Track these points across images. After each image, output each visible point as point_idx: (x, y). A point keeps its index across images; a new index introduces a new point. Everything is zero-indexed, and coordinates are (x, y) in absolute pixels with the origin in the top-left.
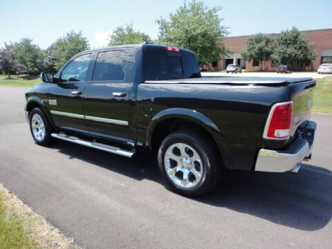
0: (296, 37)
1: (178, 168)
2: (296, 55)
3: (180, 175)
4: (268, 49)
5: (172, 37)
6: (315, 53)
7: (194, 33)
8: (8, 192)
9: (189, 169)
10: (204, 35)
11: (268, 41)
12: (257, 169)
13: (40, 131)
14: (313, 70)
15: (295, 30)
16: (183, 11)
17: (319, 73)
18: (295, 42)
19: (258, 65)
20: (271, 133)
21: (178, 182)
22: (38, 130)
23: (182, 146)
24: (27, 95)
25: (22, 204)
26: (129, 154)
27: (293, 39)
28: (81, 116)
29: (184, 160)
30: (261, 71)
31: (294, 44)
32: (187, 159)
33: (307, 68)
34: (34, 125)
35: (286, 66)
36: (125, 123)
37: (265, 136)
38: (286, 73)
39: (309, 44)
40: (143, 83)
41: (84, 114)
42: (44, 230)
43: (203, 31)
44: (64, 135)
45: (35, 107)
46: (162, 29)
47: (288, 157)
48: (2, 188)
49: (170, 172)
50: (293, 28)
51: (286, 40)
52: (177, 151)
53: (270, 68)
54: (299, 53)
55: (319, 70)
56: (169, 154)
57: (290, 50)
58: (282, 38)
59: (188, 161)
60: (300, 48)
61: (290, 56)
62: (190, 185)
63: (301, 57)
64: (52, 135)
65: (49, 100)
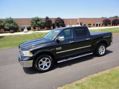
2: (14, 27)
4: (2, 24)
6: (21, 26)
14: (19, 31)
18: (12, 22)
28: (75, 49)
50: (10, 17)
51: (9, 21)
54: (15, 26)
55: (24, 31)
57: (11, 25)
58: (7, 21)
60: (15, 24)
63: (16, 27)
64: (58, 62)
65: (57, 48)
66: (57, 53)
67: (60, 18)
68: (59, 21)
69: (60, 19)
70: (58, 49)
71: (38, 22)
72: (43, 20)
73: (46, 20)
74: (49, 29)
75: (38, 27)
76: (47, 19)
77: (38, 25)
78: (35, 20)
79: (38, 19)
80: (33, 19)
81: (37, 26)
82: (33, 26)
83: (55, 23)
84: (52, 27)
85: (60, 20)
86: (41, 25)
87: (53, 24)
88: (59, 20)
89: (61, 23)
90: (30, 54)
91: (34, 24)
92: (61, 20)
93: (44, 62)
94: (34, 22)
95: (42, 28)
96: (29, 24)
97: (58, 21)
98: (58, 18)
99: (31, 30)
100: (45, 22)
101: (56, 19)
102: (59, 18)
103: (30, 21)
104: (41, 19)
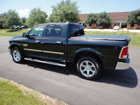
0: (106, 15)
1: (85, 70)
2: (106, 22)
3: (86, 72)
4: (95, 19)
5: (58, 14)
6: (113, 22)
7: (68, 13)
8: (17, 84)
9: (89, 70)
10: (71, 13)
11: (95, 17)
12: (116, 69)
13: (17, 57)
14: (112, 28)
15: (105, 12)
16: (63, 3)
17: (114, 29)
18: (105, 17)
19: (91, 26)
20: (122, 57)
21: (85, 75)
22: (16, 57)
23: (87, 62)
24: (10, 42)
25: (27, 88)
26: (64, 65)
27: (104, 16)
28: (41, 51)
29: (87, 67)
30: (93, 28)
31: (105, 18)
32: (88, 66)
33: (109, 27)
34: (14, 55)
35: (102, 27)
36: (63, 54)
37: (120, 58)
38: (102, 29)
39: (110, 18)
40: (69, 38)
41: (42, 50)
42: (43, 97)
43: (71, 12)
44: (31, 59)
45: (15, 47)
46: (54, 10)
47: (126, 64)
48: (14, 82)
49: (82, 71)
51: (102, 16)
52: (85, 64)
53: (96, 27)
54: (107, 21)
56: (82, 65)
57: (104, 20)
58: (100, 15)
59: (89, 67)
60: (107, 19)
61: (103, 22)
62: (90, 76)
63: (107, 23)
65: (24, 44)
66: (25, 49)
75: (138, 25)
80: (133, 13)
82: (130, 22)
91: (132, 20)
96: (125, 20)
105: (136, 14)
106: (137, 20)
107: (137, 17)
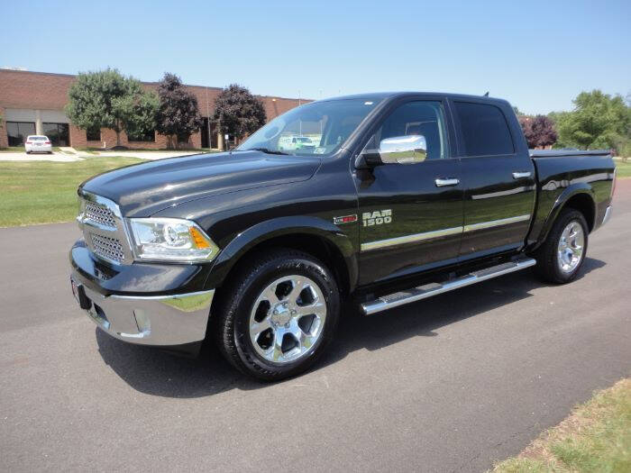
17: (29, 153)
55: (28, 147)
64: (369, 309)
65: (366, 216)
67: (243, 92)
68: (237, 107)
69: (242, 97)
70: (372, 223)
71: (118, 103)
72: (148, 91)
73: (164, 97)
74: (182, 144)
75: (118, 131)
76: (171, 89)
77: (117, 115)
78: (100, 90)
79: (115, 84)
80: (88, 82)
81: (106, 125)
82: (84, 120)
83: (217, 117)
84: (196, 138)
85: (243, 103)
86: (137, 117)
87: (206, 120)
88: (236, 102)
89: (248, 115)
90: (196, 244)
91: (90, 110)
92: (250, 102)
93: (280, 309)
94: (91, 102)
95: (139, 140)
96: (60, 109)
97: (230, 102)
98: (234, 89)
99: (68, 144)
100: (156, 102)
101: (224, 93)
102: (237, 87)
103: (69, 91)
104: (137, 87)
105: (105, 89)
106: (113, 111)
107: (113, 100)
